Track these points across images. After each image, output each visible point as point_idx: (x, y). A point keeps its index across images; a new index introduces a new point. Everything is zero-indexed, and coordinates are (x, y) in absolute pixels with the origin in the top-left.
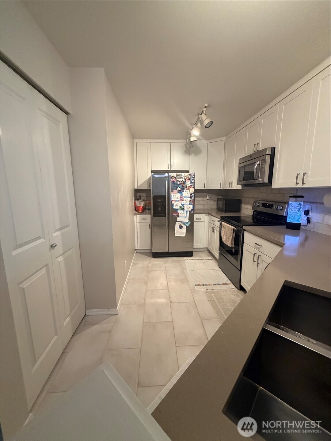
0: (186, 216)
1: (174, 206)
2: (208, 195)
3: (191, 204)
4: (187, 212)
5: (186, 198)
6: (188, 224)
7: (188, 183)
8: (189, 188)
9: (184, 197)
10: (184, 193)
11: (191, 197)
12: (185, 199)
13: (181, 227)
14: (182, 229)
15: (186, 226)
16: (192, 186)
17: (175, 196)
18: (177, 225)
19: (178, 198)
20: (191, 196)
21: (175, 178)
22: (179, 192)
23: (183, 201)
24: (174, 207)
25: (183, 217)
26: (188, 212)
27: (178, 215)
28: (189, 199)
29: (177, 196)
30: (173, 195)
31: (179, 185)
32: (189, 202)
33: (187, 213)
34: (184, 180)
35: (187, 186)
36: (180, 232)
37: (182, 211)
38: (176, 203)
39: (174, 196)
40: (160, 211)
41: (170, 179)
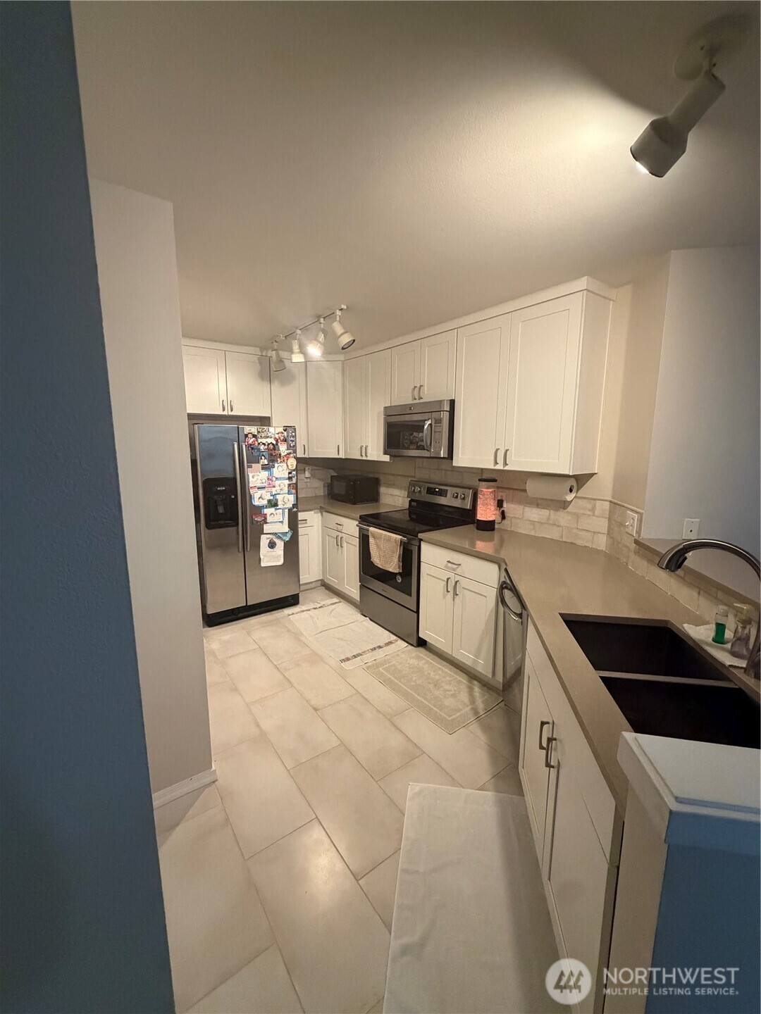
0: (281, 520)
1: (256, 499)
2: (307, 468)
3: (291, 494)
4: (283, 509)
5: (280, 482)
6: (286, 536)
7: (283, 448)
8: (285, 458)
9: (277, 478)
10: (275, 470)
11: (290, 478)
12: (277, 483)
13: (272, 545)
14: (275, 549)
15: (284, 540)
16: (291, 455)
17: (256, 478)
18: (264, 540)
19: (264, 481)
20: (290, 475)
21: (254, 436)
22: (265, 468)
23: (274, 487)
24: (256, 502)
25: (276, 523)
26: (287, 511)
27: (266, 518)
28: (287, 482)
29: (260, 478)
30: (251, 475)
31: (264, 453)
32: (286, 489)
33: (283, 513)
34: (274, 442)
35: (280, 455)
36: (272, 557)
37: (272, 510)
38: (260, 492)
39: (253, 477)
40: (222, 514)
41: (242, 437)
